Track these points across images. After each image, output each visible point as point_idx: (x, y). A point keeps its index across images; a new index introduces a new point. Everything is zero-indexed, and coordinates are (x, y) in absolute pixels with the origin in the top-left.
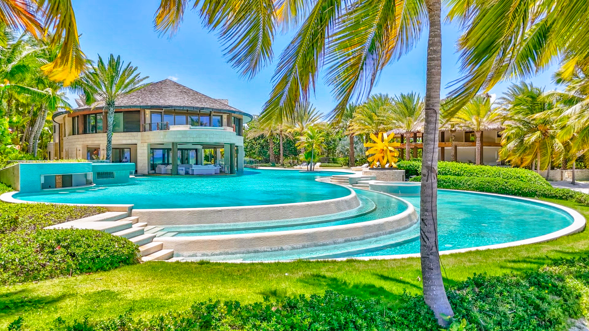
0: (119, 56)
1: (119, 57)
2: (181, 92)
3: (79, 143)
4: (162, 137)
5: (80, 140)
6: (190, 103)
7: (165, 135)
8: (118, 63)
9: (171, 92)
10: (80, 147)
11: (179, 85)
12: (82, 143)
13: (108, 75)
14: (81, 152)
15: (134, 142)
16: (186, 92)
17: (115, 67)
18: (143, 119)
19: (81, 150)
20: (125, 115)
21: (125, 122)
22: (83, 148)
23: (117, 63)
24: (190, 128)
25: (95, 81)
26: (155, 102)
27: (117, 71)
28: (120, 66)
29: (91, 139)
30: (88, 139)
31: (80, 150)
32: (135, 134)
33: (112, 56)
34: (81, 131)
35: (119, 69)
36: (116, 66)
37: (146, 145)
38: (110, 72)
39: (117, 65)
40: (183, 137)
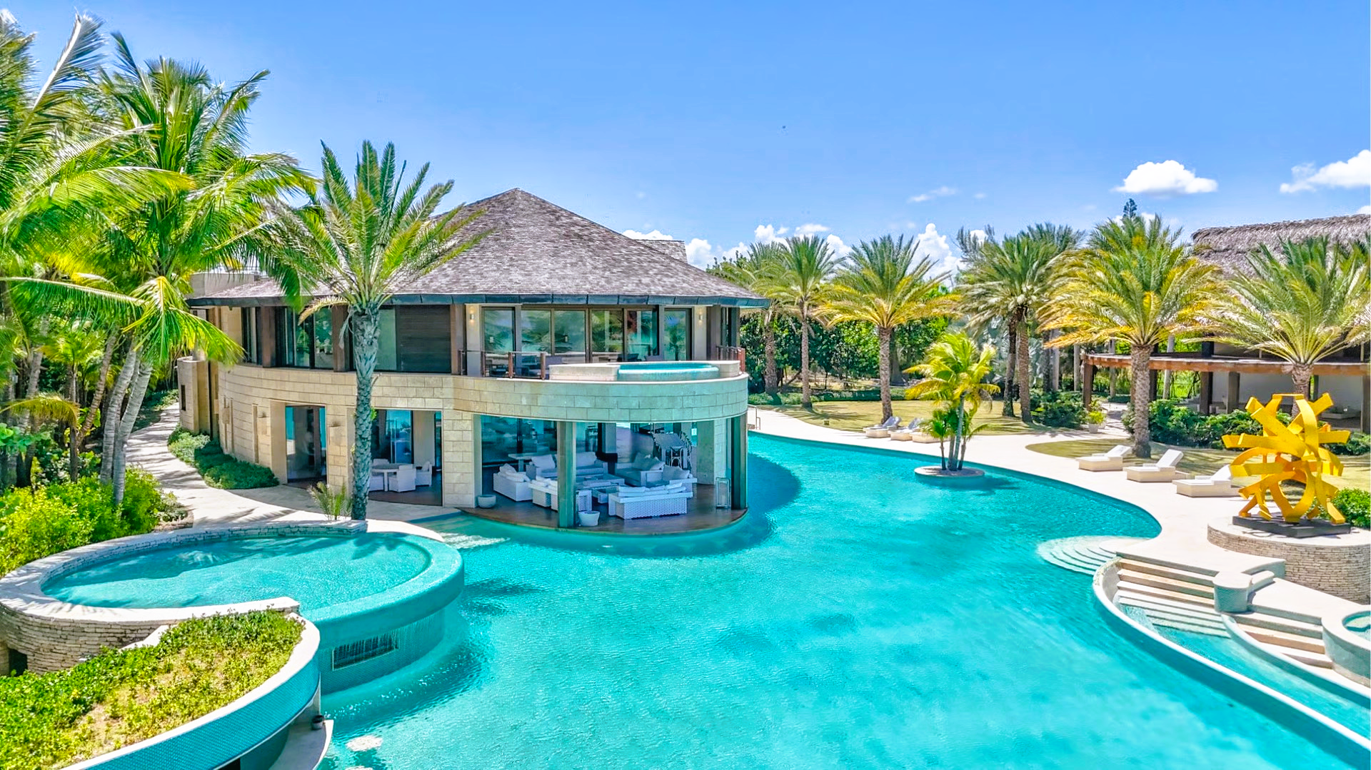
0: (391, 146)
1: (390, 151)
2: (567, 236)
3: (262, 393)
4: (524, 402)
5: (265, 384)
6: (603, 282)
7: (534, 397)
8: (388, 171)
9: (538, 238)
10: (265, 406)
11: (555, 212)
12: (270, 394)
13: (359, 216)
14: (268, 421)
15: (432, 404)
16: (580, 237)
17: (378, 188)
18: (459, 333)
19: (268, 413)
20: (403, 317)
21: (403, 339)
22: (275, 410)
23: (383, 171)
24: (619, 377)
25: (314, 242)
26: (496, 282)
27: (386, 198)
28: (395, 180)
29: (299, 387)
30: (288, 387)
31: (264, 416)
32: (432, 379)
33: (367, 147)
34: (267, 358)
35: (392, 190)
36: (382, 182)
37: (469, 416)
38: (366, 206)
39: (383, 176)
40: (595, 407)
